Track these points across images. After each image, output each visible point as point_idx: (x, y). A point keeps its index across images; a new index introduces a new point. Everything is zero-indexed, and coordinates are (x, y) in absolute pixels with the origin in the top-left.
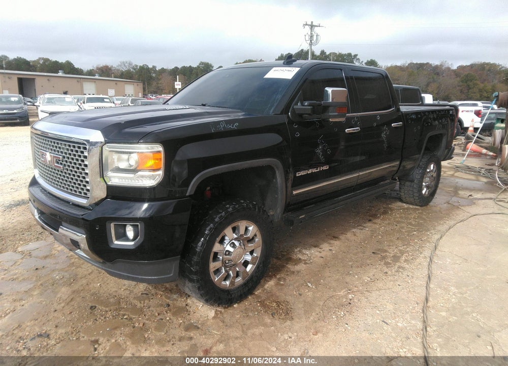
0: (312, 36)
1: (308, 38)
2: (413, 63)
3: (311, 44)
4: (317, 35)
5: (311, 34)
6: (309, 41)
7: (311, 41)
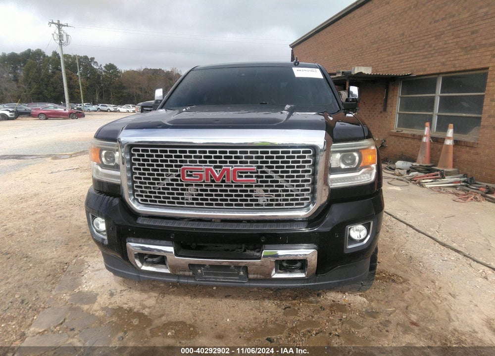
0: (61, 36)
1: (56, 37)
2: (148, 69)
3: (61, 44)
4: (67, 35)
5: (60, 33)
6: (59, 41)
7: (60, 41)
